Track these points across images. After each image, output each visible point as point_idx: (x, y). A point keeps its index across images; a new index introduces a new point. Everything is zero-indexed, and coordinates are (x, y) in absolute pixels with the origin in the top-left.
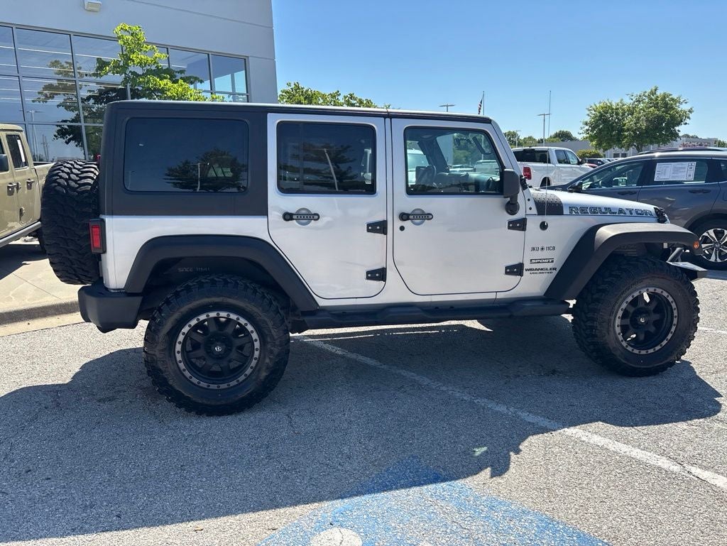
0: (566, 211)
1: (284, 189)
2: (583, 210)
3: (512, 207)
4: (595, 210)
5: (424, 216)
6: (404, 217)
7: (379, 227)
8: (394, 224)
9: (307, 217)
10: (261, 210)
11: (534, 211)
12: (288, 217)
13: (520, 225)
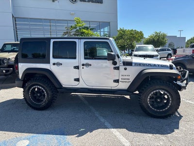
0: (133, 65)
1: (54, 57)
2: (140, 64)
3: (115, 63)
4: (144, 65)
5: (89, 65)
6: (83, 65)
7: (77, 67)
8: (81, 67)
9: (59, 64)
10: (49, 62)
11: (122, 64)
12: (54, 64)
13: (118, 68)
